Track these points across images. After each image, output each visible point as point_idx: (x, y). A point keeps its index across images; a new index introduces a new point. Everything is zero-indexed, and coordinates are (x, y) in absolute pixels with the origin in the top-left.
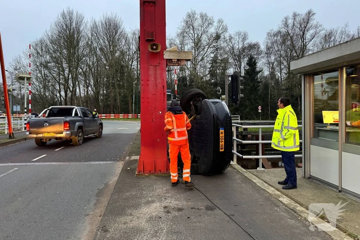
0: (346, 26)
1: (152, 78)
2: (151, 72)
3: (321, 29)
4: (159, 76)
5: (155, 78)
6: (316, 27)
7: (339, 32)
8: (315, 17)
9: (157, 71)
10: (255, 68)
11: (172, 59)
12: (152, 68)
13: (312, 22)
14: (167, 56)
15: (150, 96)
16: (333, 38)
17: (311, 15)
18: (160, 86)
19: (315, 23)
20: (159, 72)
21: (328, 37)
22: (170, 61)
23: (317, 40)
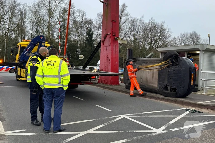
0: (143, 17)
1: (114, 50)
2: (114, 47)
3: (130, 16)
4: (116, 49)
6: (127, 15)
7: (139, 20)
8: (127, 8)
10: (92, 37)
13: (126, 12)
14: (119, 42)
15: (114, 57)
16: (136, 23)
17: (125, 6)
18: (117, 53)
19: (127, 12)
20: (116, 48)
21: (133, 22)
22: (119, 43)
23: (127, 24)
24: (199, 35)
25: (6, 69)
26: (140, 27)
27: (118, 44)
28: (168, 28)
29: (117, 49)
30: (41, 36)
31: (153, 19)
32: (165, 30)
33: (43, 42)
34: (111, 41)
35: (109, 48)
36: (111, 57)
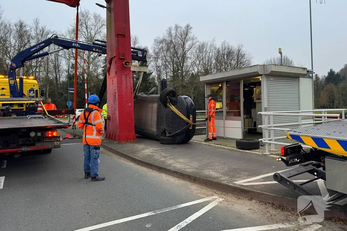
0: (214, 40)
1: (124, 83)
2: (124, 78)
3: (196, 41)
4: (128, 82)
5: (126, 82)
6: (193, 39)
7: (209, 44)
8: (192, 30)
11: (135, 71)
12: (124, 76)
13: (190, 35)
14: (132, 69)
15: (124, 94)
16: (205, 49)
17: (189, 28)
18: (129, 88)
19: (192, 36)
20: (128, 79)
21: (201, 48)
23: (193, 50)
24: (290, 60)
26: (211, 54)
27: (131, 73)
28: (247, 53)
29: (130, 80)
31: (227, 42)
32: (243, 56)
34: (117, 68)
35: (115, 80)
36: (118, 95)
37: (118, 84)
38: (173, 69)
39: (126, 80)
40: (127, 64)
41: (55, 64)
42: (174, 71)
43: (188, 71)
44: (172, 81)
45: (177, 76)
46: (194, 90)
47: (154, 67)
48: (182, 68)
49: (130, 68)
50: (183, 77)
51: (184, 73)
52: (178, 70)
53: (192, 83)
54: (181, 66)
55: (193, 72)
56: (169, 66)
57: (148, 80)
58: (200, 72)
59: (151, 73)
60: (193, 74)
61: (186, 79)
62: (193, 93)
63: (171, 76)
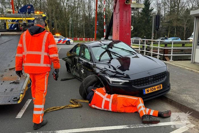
1: (125, 17)
2: (124, 14)
4: (128, 16)
9: (127, 14)
10: (149, 7)
11: (134, 8)
12: (125, 12)
14: (132, 6)
15: (124, 26)
18: (128, 21)
22: (133, 8)
25: (63, 41)
27: (131, 9)
30: (28, 5)
33: (32, 12)
34: (120, 5)
35: (118, 15)
36: (120, 27)
37: (120, 18)
38: (171, 5)
39: (127, 15)
40: (128, 2)
41: (89, 5)
42: (171, 7)
43: (184, 7)
44: (169, 15)
45: (174, 11)
46: (187, 22)
47: (155, 5)
48: (178, 4)
49: (130, 5)
50: (178, 11)
51: (180, 9)
52: (175, 6)
53: (186, 17)
54: (177, 3)
55: (188, 7)
56: (168, 3)
57: (150, 15)
58: (194, 8)
59: (152, 10)
60: (187, 9)
61: (182, 13)
62: (186, 25)
63: (168, 11)
